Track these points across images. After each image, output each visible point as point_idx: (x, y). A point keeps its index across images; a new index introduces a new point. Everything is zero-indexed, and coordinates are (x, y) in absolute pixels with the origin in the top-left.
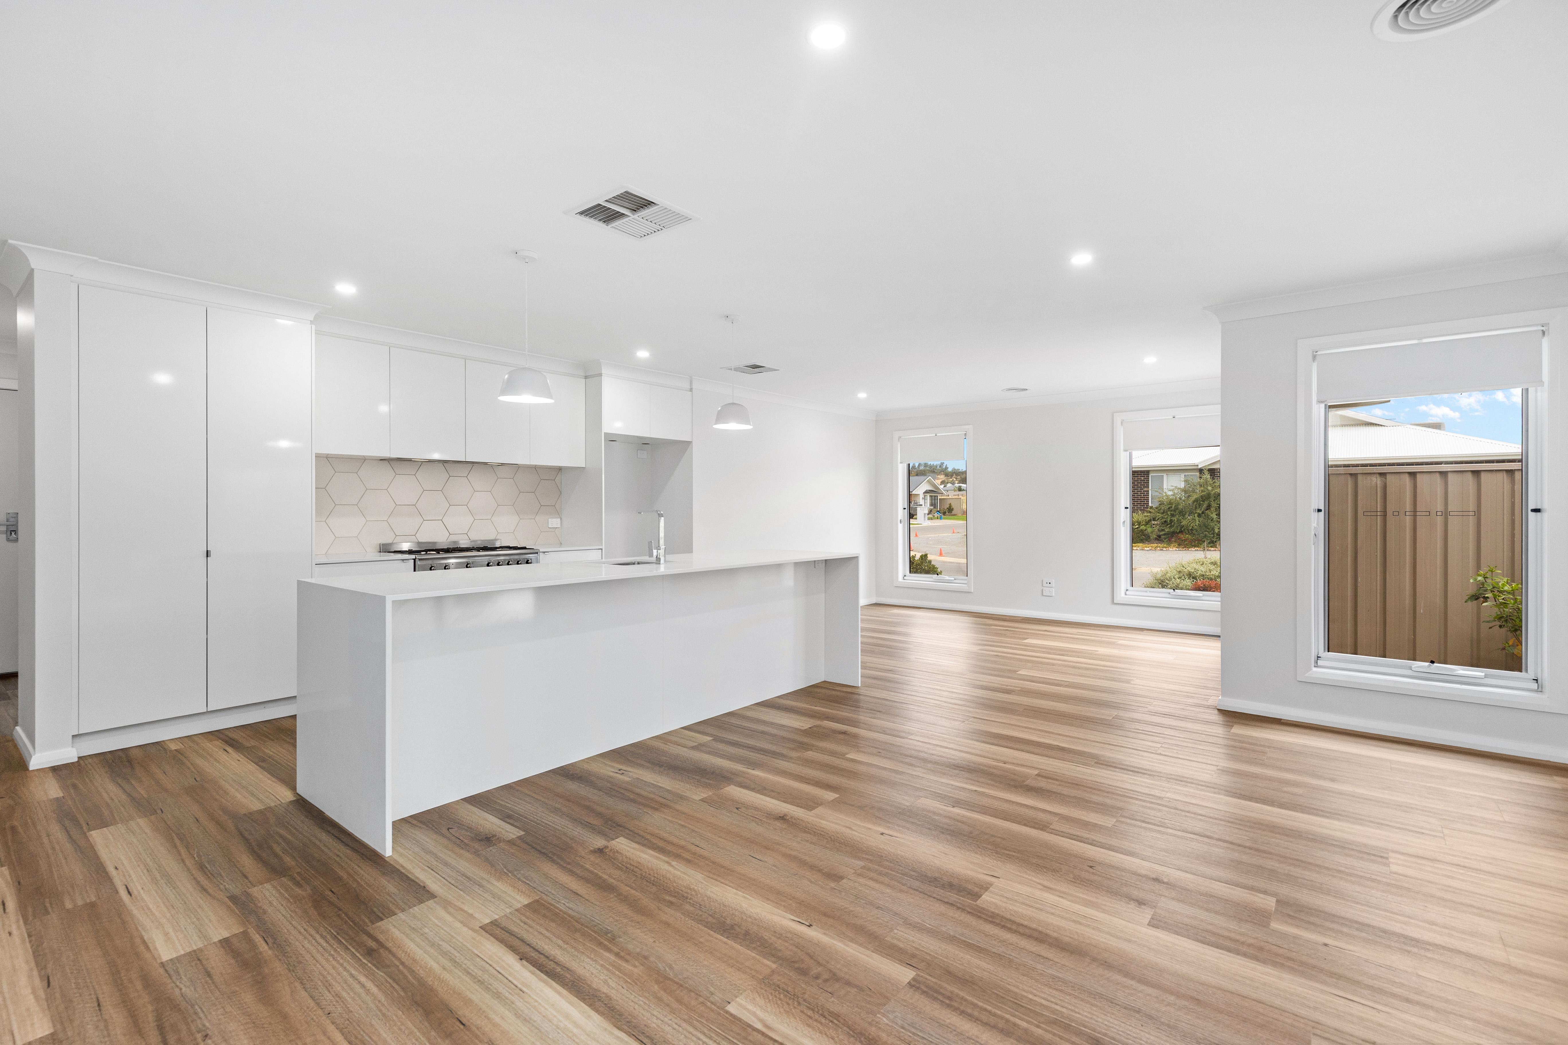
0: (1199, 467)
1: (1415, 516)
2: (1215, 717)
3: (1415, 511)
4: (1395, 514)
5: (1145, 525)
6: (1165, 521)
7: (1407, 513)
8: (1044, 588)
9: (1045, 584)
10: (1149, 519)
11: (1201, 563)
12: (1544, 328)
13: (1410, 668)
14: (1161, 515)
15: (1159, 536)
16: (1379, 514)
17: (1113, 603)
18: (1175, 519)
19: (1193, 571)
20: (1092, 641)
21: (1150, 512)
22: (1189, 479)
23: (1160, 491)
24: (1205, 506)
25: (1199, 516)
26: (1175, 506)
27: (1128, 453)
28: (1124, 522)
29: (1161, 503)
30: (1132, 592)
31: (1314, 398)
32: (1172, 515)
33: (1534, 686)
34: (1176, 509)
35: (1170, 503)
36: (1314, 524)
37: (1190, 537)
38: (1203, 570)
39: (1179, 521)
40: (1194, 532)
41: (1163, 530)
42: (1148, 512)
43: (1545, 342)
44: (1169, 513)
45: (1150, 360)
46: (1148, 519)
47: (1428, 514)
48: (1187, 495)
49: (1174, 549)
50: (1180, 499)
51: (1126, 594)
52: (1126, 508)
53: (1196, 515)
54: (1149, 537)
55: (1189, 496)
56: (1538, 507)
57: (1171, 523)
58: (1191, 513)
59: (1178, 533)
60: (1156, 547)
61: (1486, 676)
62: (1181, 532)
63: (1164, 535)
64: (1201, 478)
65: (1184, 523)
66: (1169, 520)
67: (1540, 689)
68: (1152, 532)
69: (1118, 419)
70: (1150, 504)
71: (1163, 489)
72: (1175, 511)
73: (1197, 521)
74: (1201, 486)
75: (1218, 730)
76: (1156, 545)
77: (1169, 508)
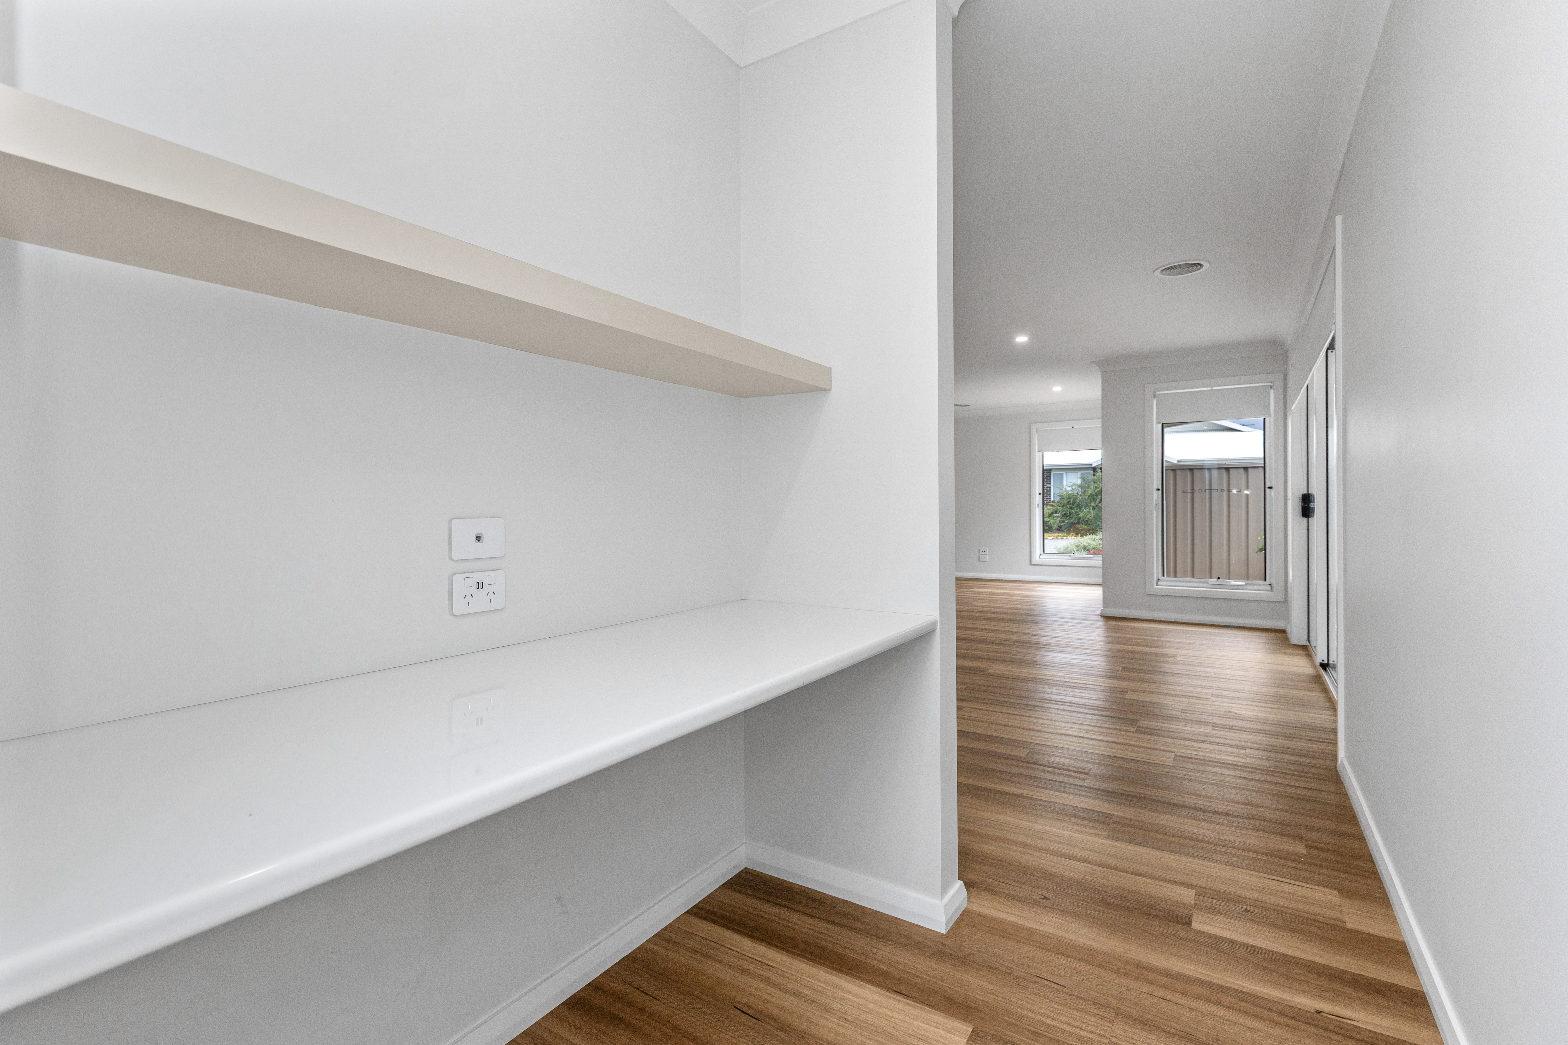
0: (1093, 466)
1: (1211, 492)
2: (1099, 618)
3: (1210, 490)
4: (1200, 491)
5: (1049, 517)
6: (1065, 514)
7: (1207, 491)
8: (980, 555)
9: (981, 552)
10: (1052, 511)
11: (1093, 539)
12: (1272, 384)
13: (1207, 583)
14: (1061, 508)
15: (1060, 527)
16: (1189, 491)
17: (1031, 564)
18: (1073, 511)
19: (1087, 545)
20: (1017, 589)
21: (1052, 506)
22: (1085, 476)
23: (1060, 487)
24: (1098, 500)
25: (1094, 508)
26: (1073, 500)
27: (1041, 453)
28: (1038, 505)
29: (1062, 498)
30: (1044, 556)
31: (1155, 421)
32: (1071, 508)
33: (1269, 588)
34: (1074, 502)
35: (1069, 498)
36: (1155, 497)
37: (1086, 527)
38: (1095, 544)
39: (1077, 513)
40: (1089, 522)
41: (1064, 522)
42: (1050, 505)
43: (1272, 392)
44: (1068, 506)
45: (1057, 389)
46: (1050, 512)
47: (1216, 491)
48: (1083, 491)
49: (1073, 537)
50: (1078, 494)
51: (1040, 558)
52: (1040, 494)
53: (1091, 508)
54: (1052, 527)
55: (1085, 492)
56: (1271, 486)
57: (1070, 516)
58: (1087, 506)
59: (1076, 524)
60: (1058, 536)
61: (1246, 584)
62: (1078, 523)
63: (1064, 525)
64: (1094, 475)
65: (1081, 515)
66: (1068, 512)
67: (1272, 590)
68: (1054, 524)
69: (1034, 427)
70: (1052, 499)
71: (1063, 485)
72: (1073, 504)
73: (1092, 513)
74: (1094, 482)
75: (1101, 623)
76: (1057, 534)
77: (1068, 502)
